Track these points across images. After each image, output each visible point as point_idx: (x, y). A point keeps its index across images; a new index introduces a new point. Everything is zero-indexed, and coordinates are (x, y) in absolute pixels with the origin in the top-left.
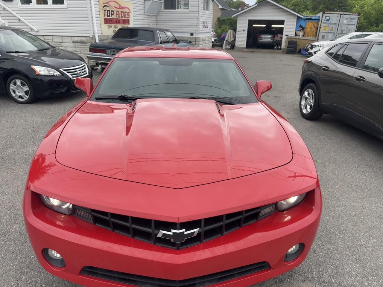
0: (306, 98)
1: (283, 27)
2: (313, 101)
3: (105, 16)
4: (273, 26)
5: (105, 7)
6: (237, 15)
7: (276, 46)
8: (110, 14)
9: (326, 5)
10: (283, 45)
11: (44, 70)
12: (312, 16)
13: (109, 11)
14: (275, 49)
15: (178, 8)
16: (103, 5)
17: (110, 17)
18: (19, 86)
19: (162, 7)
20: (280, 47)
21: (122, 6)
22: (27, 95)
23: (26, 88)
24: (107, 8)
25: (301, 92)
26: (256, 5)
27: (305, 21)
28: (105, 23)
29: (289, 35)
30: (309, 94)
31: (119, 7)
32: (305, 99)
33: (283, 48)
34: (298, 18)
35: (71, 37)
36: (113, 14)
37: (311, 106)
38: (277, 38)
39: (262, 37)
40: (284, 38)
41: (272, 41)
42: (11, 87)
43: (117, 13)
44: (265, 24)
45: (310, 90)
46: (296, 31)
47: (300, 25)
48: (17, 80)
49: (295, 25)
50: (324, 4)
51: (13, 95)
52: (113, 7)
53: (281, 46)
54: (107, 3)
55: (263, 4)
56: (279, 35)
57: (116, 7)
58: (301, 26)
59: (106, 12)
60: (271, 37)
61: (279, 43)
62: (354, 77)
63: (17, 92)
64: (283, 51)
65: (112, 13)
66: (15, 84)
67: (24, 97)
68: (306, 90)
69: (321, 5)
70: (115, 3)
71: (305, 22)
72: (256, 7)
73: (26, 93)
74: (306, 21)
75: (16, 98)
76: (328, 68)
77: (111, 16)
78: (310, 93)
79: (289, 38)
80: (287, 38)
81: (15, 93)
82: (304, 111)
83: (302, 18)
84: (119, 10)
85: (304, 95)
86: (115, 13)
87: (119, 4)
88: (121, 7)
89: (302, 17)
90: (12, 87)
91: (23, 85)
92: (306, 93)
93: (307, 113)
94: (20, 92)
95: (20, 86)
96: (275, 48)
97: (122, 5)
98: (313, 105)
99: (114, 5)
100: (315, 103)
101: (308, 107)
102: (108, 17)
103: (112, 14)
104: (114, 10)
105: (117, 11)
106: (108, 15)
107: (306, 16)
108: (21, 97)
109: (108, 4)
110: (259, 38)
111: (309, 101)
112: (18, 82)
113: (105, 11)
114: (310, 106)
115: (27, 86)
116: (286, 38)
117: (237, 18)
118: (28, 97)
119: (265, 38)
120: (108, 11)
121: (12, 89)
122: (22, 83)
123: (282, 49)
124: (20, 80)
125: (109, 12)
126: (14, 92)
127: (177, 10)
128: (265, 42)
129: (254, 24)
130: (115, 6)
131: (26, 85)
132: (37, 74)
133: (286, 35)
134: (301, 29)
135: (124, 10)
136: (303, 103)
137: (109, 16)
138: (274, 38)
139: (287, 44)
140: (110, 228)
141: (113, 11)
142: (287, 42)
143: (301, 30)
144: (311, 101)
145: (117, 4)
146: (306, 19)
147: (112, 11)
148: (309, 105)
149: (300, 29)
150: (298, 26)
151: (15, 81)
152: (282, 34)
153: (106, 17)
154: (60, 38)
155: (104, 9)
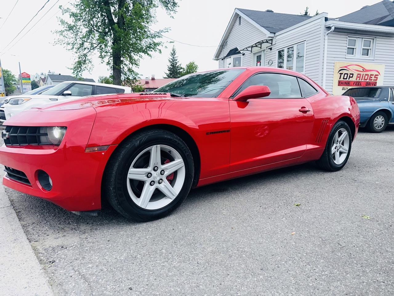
3: (340, 79)
8: (347, 77)
13: (347, 74)
17: (347, 80)
24: (344, 72)
31: (362, 70)
36: (352, 77)
43: (359, 76)
52: (353, 70)
54: (345, 67)
57: (357, 71)
59: (343, 75)
70: (358, 67)
77: (349, 79)
84: (362, 73)
86: (355, 76)
87: (363, 67)
88: (365, 70)
97: (367, 68)
99: (355, 69)
102: (345, 80)
103: (350, 77)
104: (353, 73)
105: (359, 74)
106: (345, 77)
109: (347, 68)
113: (341, 74)
120: (345, 74)
130: (357, 69)
135: (369, 73)
145: (360, 67)
147: (350, 74)
153: (342, 79)
155: (340, 72)
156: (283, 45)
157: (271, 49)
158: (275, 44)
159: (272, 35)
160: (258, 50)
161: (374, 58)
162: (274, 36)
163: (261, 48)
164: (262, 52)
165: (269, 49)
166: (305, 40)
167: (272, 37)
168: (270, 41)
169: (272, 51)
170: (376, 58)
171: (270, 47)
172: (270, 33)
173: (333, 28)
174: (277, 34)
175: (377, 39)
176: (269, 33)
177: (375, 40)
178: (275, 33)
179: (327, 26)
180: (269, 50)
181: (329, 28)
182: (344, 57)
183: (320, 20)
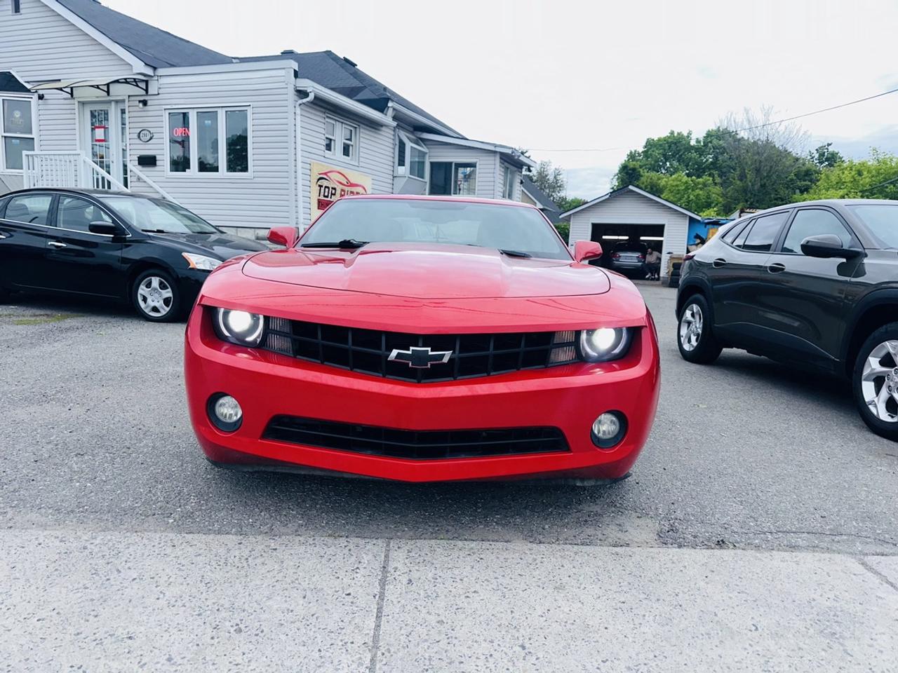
0: (689, 323)
1: (662, 241)
2: (701, 326)
3: (319, 196)
4: (642, 238)
5: (320, 181)
6: (570, 215)
7: (649, 275)
8: (328, 193)
9: (749, 203)
10: (664, 271)
11: (204, 261)
12: (720, 218)
13: (328, 188)
14: (648, 279)
15: (455, 194)
16: (318, 177)
17: (329, 199)
18: (155, 289)
19: (425, 190)
20: (656, 276)
21: (351, 182)
22: (168, 306)
23: (168, 293)
24: (325, 183)
25: (680, 313)
26: (607, 197)
27: (705, 227)
28: (318, 209)
29: (675, 253)
30: (693, 315)
32: (687, 325)
33: (663, 277)
34: (692, 220)
35: (253, 229)
36: (334, 194)
37: (698, 335)
38: (651, 258)
39: (620, 256)
40: (665, 258)
41: (640, 264)
42: (140, 291)
43: (343, 193)
44: (626, 236)
45: (695, 307)
46: (688, 245)
47: (697, 235)
48: (153, 278)
49: (687, 235)
50: (747, 201)
51: (142, 304)
52: (335, 182)
53: (659, 275)
54: (325, 174)
55: (621, 194)
56: (656, 254)
57: (341, 183)
58: (697, 237)
59: (322, 189)
60: (638, 257)
61: (655, 268)
62: (766, 267)
63: (149, 301)
64: (663, 283)
65: (333, 192)
66: (149, 285)
67: (161, 310)
68: (689, 307)
69: (739, 203)
70: (340, 175)
71: (706, 229)
72: (606, 199)
73: (166, 301)
74: (708, 226)
75: (146, 311)
76: (724, 261)
77: (331, 198)
78: (695, 311)
79: (674, 258)
80: (672, 258)
81: (145, 303)
82: (687, 347)
83: (699, 221)
84: (346, 189)
85: (684, 318)
86: (338, 192)
87: (346, 178)
88: (349, 184)
89: (699, 218)
90: (143, 290)
91: (163, 286)
92: (688, 314)
93: (692, 349)
94: (156, 300)
95: (157, 289)
96: (647, 277)
98: (700, 332)
99: (337, 179)
100: (704, 329)
101: (693, 338)
102: (326, 199)
103: (332, 194)
104: (336, 187)
105: (342, 190)
106: (326, 194)
107: (706, 217)
108: (155, 309)
109: (328, 176)
110: (614, 259)
111: (694, 327)
112: (155, 282)
113: (321, 186)
114: (696, 337)
115: (169, 290)
116: (668, 258)
117: (570, 221)
118: (168, 309)
119: (626, 259)
120: (326, 187)
121: (141, 294)
122: (161, 284)
123: (661, 279)
124: (158, 279)
125: (327, 190)
126: (145, 299)
127: (453, 197)
128: (627, 265)
129: (605, 235)
130: (340, 181)
131: (168, 288)
132: (190, 269)
133: (669, 253)
134: (698, 241)
135: (356, 189)
136: (684, 331)
137: (327, 197)
138: (644, 257)
139: (672, 269)
140: (317, 359)
141: (335, 189)
142: (671, 265)
143: (698, 244)
144: (698, 326)
145: (343, 177)
146: (709, 223)
147: (332, 188)
148: (694, 335)
149: (696, 242)
150: (693, 237)
151: (148, 280)
152: (660, 252)
153: (322, 198)
154: (234, 229)
155: (318, 183)
156: (182, 101)
157: (145, 103)
158: (159, 94)
159: (149, 71)
160: (97, 97)
161: (359, 162)
162: (153, 75)
163: (108, 94)
164: (113, 104)
165: (140, 101)
166: (248, 104)
167: (145, 75)
168: (143, 83)
169: (147, 108)
170: (361, 164)
171: (142, 98)
172: (146, 64)
173: (311, 97)
174: (160, 72)
175: (362, 130)
176: (143, 64)
177: (358, 129)
178: (155, 69)
179: (298, 89)
180: (141, 105)
181: (302, 94)
182: (322, 153)
183: (283, 71)
